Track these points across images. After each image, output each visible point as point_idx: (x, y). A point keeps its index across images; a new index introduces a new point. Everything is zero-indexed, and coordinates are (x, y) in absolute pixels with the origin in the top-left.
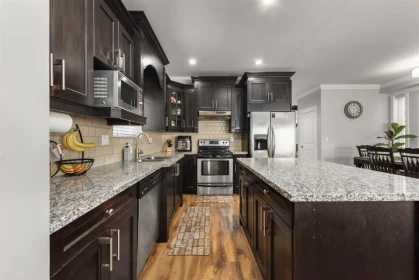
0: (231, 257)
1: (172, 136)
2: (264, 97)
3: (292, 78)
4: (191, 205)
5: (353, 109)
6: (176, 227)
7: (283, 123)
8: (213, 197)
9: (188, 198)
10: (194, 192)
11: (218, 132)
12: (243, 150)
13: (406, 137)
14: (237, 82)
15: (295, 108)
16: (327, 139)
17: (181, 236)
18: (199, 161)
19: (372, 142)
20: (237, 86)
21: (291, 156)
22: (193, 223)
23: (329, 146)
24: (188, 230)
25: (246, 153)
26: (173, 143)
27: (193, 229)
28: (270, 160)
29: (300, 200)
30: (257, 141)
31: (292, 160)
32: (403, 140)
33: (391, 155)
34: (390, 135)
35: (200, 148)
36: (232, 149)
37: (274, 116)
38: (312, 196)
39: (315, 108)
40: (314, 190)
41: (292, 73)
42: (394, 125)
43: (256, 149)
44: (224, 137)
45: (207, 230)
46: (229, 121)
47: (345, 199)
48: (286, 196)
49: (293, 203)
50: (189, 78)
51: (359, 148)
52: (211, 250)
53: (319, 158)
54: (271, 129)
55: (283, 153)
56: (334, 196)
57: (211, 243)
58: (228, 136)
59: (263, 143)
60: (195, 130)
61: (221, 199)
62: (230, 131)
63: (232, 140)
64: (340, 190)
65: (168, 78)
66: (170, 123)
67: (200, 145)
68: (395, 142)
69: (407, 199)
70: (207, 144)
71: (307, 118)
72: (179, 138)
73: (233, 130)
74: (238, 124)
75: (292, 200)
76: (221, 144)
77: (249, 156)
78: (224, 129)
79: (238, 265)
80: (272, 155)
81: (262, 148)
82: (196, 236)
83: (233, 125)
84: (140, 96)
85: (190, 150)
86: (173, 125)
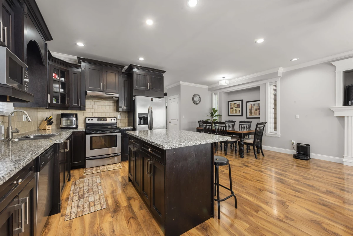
0: (124, 203)
1: (53, 114)
2: (145, 85)
3: (164, 75)
4: (80, 178)
5: (197, 99)
6: (67, 199)
7: (158, 105)
8: (103, 168)
9: (76, 173)
10: (83, 166)
11: (106, 111)
12: (128, 126)
13: (217, 116)
14: (123, 70)
15: (166, 94)
16: (184, 116)
17: (75, 204)
18: (88, 137)
19: (204, 119)
20: (123, 73)
21: (163, 128)
22: (86, 191)
23: (185, 121)
24: (82, 197)
25: (132, 128)
26: (54, 120)
27: (86, 195)
28: (150, 131)
29: (169, 148)
30: (140, 118)
31: (164, 130)
32: (216, 118)
33: (211, 125)
34: (212, 115)
35: (87, 125)
36: (119, 125)
37: (152, 100)
38: (174, 146)
39: (177, 96)
40: (175, 143)
41: (164, 72)
42: (213, 109)
43: (140, 124)
44: (111, 115)
45: (101, 192)
46: (117, 102)
47: (187, 145)
48: (161, 147)
49: (165, 150)
50: (76, 58)
51: (199, 122)
52: (107, 204)
53: (180, 129)
54: (150, 109)
55: (159, 127)
56: (183, 144)
57: (106, 199)
58: (115, 114)
59: (145, 120)
60: (82, 108)
61: (110, 168)
62: (117, 110)
63: (119, 117)
64: (185, 141)
65: (50, 54)
66: (52, 101)
67: (88, 122)
68: (214, 118)
69: (208, 142)
70: (95, 121)
71: (173, 102)
72: (63, 115)
73: (121, 109)
74: (125, 104)
75: (164, 149)
76: (109, 121)
77: (134, 129)
78: (111, 108)
79: (130, 206)
80: (151, 128)
81: (144, 124)
82: (91, 199)
83: (121, 104)
84: (26, 73)
85: (77, 127)
86: (54, 102)
